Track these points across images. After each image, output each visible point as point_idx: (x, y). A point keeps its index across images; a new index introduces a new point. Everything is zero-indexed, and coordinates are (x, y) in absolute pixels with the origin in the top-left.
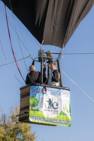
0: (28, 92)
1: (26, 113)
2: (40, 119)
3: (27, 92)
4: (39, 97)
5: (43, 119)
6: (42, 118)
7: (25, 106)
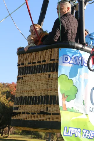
0: (48, 62)
1: (42, 113)
2: (82, 133)
3: (45, 61)
4: (79, 78)
5: (87, 134)
6: (85, 131)
7: (37, 95)
